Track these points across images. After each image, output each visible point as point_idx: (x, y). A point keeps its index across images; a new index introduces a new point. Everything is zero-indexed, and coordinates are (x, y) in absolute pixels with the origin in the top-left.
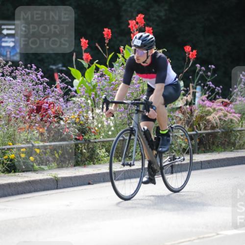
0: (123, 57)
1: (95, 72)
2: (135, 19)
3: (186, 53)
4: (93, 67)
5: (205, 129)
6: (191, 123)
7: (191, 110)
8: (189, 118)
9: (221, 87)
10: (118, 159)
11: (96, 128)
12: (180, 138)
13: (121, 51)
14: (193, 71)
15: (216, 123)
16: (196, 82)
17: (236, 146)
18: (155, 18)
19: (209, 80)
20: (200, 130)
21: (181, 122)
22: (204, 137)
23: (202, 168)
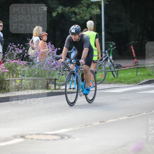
17: (6, 90)
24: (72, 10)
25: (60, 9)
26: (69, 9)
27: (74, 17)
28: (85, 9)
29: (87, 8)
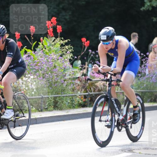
0: (42, 44)
1: (24, 54)
2: (50, 20)
3: (82, 42)
4: (23, 50)
5: (94, 91)
6: (85, 87)
7: (85, 79)
8: (84, 84)
10: (38, 110)
11: (25, 90)
12: (78, 97)
13: (41, 41)
14: (87, 54)
15: (101, 88)
16: (89, 61)
18: (63, 20)
19: (96, 60)
20: (91, 92)
21: (79, 87)
22: (93, 96)
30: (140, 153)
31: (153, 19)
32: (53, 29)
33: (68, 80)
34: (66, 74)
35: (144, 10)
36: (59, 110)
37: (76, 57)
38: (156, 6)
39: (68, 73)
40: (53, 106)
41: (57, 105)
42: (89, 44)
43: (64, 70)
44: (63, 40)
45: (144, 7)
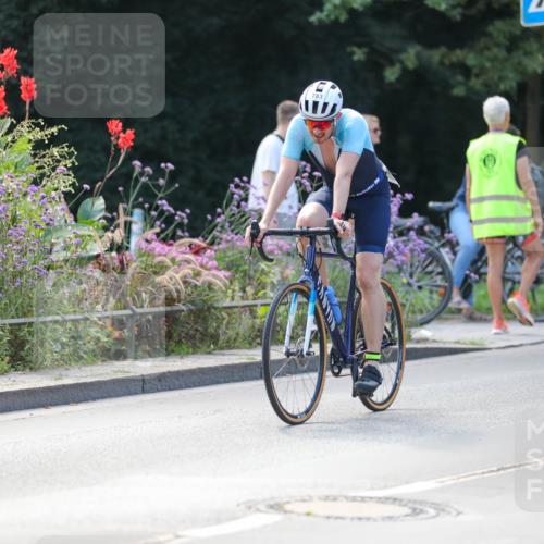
3: (111, 136)
7: (121, 262)
9: (188, 211)
14: (126, 176)
15: (178, 291)
16: (132, 199)
17: (221, 342)
19: (160, 195)
23: (143, 391)
24: (454, 59)
25: (411, 56)
26: (443, 56)
27: (460, 83)
28: (502, 54)
29: (510, 50)
30: (308, 514)
31: (352, 53)
32: (6, 90)
33: (61, 267)
34: (52, 245)
35: (320, 21)
36: (31, 369)
37: (86, 186)
38: (361, 9)
39: (61, 240)
40: (10, 356)
41: (22, 353)
42: (133, 140)
43: (48, 233)
44: (42, 129)
45: (322, 10)
